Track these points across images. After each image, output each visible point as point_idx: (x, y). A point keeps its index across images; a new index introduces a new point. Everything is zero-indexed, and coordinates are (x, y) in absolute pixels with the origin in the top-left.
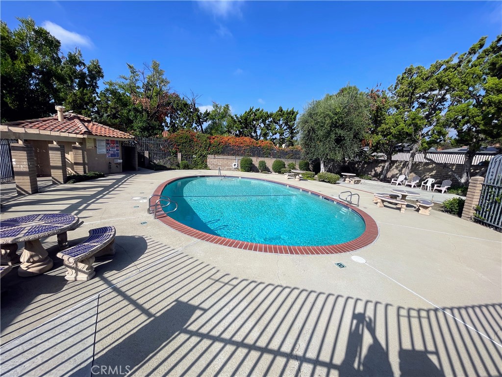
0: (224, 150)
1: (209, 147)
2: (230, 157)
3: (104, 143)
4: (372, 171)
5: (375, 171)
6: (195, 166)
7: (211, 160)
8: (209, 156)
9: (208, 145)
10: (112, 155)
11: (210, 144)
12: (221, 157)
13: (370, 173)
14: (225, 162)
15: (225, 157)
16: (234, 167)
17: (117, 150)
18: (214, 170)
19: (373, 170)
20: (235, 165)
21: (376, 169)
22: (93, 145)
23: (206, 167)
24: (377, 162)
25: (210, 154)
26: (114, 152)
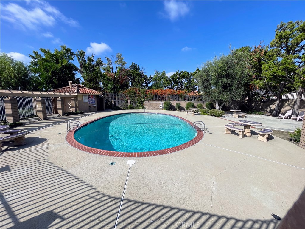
0: (155, 98)
1: (145, 96)
2: (158, 102)
3: (87, 97)
4: (267, 109)
5: (270, 108)
6: (138, 108)
7: (147, 104)
8: (145, 102)
9: (145, 95)
10: (91, 103)
11: (146, 95)
12: (153, 102)
13: (266, 110)
14: (155, 105)
15: (155, 102)
16: (160, 108)
17: (94, 100)
18: (148, 109)
19: (269, 107)
20: (161, 106)
21: (271, 106)
22: (81, 98)
23: (144, 108)
24: (272, 101)
25: (146, 100)
26: (93, 101)
